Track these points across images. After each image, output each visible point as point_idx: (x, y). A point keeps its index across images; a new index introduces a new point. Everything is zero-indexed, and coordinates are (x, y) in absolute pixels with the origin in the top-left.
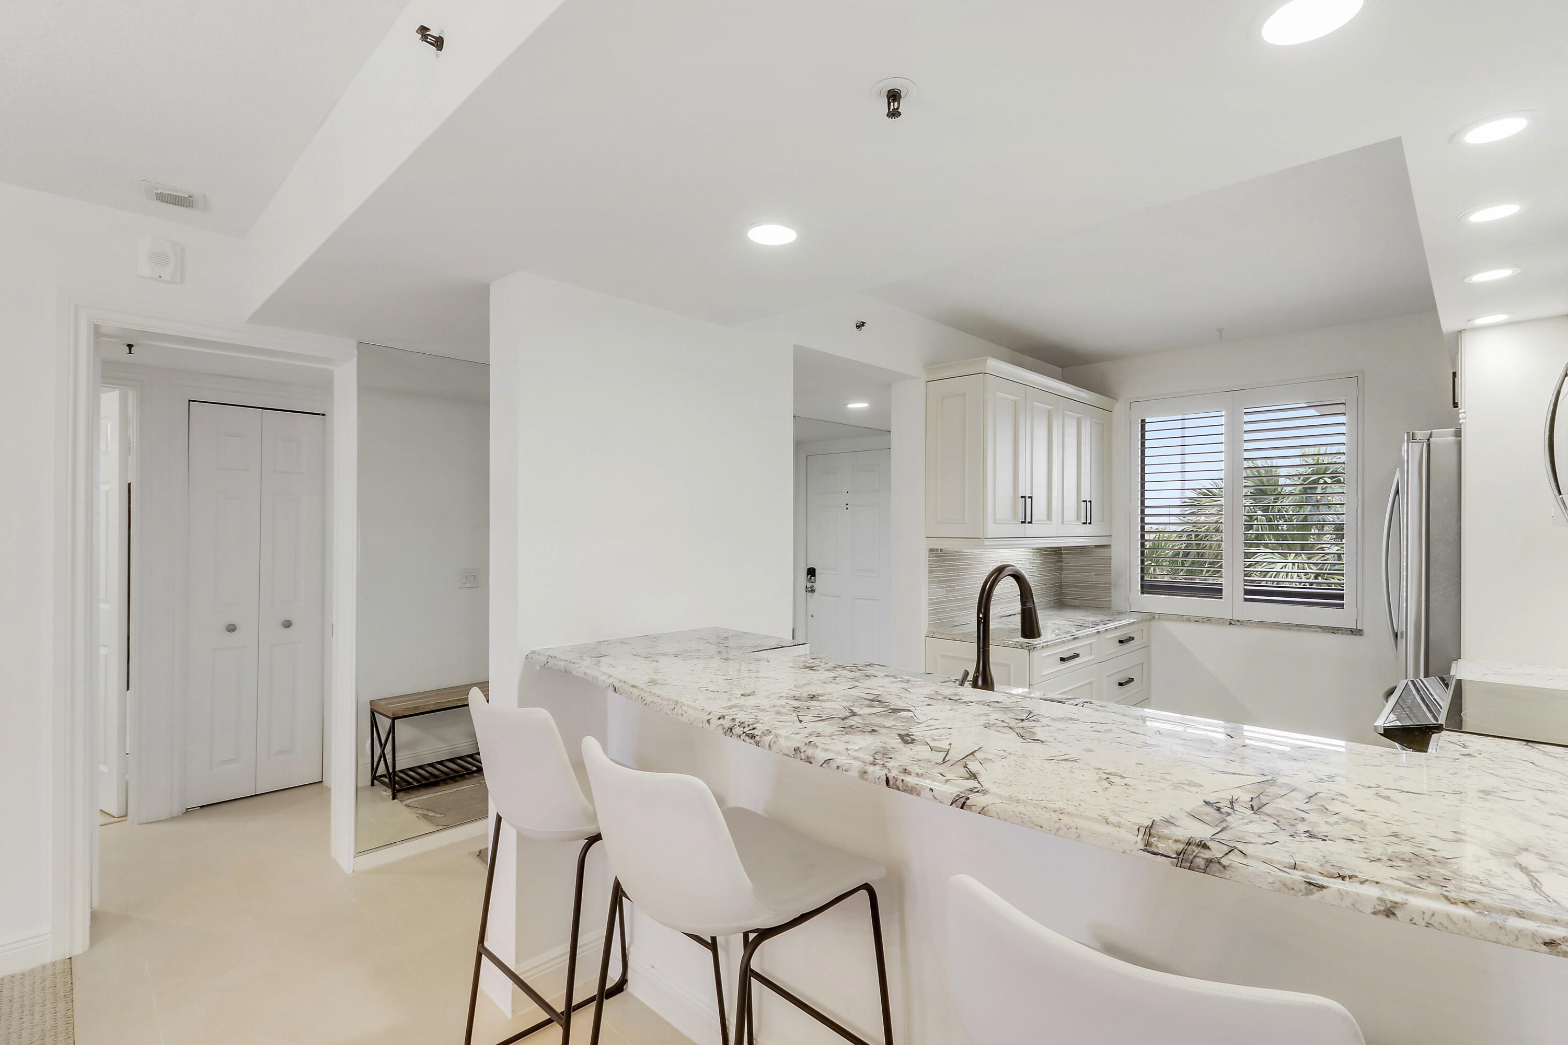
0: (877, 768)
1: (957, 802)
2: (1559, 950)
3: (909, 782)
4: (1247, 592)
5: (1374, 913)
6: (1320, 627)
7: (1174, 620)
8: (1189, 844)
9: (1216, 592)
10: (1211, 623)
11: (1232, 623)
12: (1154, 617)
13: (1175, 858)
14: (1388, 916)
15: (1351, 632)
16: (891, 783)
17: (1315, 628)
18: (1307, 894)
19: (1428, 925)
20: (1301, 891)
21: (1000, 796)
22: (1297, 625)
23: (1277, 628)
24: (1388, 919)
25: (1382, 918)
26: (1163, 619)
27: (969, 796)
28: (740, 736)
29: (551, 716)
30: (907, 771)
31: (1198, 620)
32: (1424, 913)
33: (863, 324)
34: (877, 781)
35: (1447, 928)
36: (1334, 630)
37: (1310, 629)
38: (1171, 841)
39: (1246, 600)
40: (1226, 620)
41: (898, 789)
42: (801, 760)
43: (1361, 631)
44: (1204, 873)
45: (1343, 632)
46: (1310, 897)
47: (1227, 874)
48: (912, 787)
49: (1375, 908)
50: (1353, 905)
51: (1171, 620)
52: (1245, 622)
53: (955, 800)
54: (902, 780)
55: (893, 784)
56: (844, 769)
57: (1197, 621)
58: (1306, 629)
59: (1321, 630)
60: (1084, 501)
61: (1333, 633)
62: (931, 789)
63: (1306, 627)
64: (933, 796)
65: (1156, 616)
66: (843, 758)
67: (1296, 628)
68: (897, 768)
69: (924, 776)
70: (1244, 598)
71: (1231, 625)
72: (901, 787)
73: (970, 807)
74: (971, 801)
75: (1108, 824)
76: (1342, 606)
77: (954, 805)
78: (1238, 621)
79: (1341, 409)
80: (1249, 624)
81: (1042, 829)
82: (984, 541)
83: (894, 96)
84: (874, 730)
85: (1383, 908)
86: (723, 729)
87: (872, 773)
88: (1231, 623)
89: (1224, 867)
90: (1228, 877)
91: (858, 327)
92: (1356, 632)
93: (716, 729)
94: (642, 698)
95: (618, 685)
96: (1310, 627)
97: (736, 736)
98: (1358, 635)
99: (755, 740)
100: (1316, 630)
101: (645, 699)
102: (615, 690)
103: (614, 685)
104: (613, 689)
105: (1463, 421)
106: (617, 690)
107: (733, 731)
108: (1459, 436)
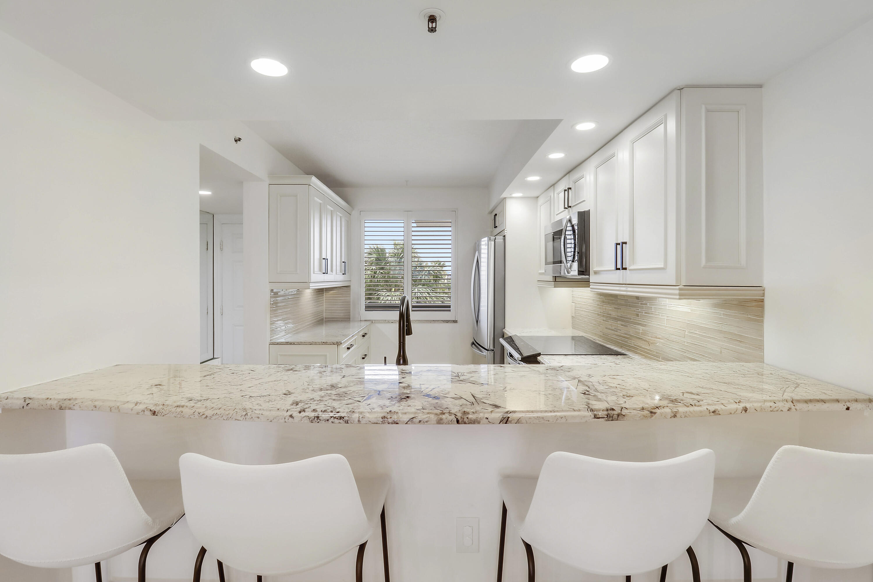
0: (447, 415)
1: (503, 421)
2: (716, 413)
3: (472, 417)
5: (671, 418)
6: (442, 320)
7: (382, 323)
8: (607, 410)
12: (372, 322)
13: (606, 418)
14: (674, 417)
15: (453, 322)
16: (460, 421)
18: (651, 417)
19: (685, 416)
20: (649, 417)
21: (523, 412)
23: (426, 323)
24: (675, 418)
25: (673, 418)
26: (376, 323)
27: (508, 416)
28: (328, 420)
29: (110, 449)
30: (466, 412)
32: (684, 413)
33: (240, 139)
34: (450, 423)
35: (690, 416)
36: (447, 321)
37: (439, 322)
38: (601, 411)
41: (465, 423)
42: (389, 424)
43: (457, 321)
44: (617, 420)
45: (451, 322)
46: (652, 418)
47: (625, 418)
48: (474, 420)
49: (671, 416)
50: (665, 417)
51: (381, 323)
53: (502, 420)
54: (467, 418)
55: (462, 421)
56: (425, 422)
57: (392, 322)
59: (443, 322)
60: (343, 262)
61: (447, 323)
62: (486, 418)
63: (436, 321)
64: (489, 421)
65: (374, 321)
66: (420, 415)
67: (433, 322)
68: (459, 412)
69: (477, 412)
70: (412, 309)
72: (467, 422)
73: (511, 422)
74: (511, 418)
75: (575, 411)
76: (450, 310)
77: (501, 423)
79: (449, 224)
80: (415, 322)
81: (549, 422)
82: (310, 284)
83: (432, 19)
84: (408, 397)
85: (673, 415)
86: (309, 419)
87: (446, 419)
89: (624, 415)
90: (625, 419)
91: (236, 141)
92: (455, 322)
93: (301, 420)
94: (199, 414)
95: (156, 409)
96: (438, 321)
97: (324, 421)
98: (455, 323)
99: (344, 420)
100: (441, 322)
101: (204, 413)
102: (154, 413)
103: (151, 410)
104: (151, 413)
105: (506, 234)
106: (156, 413)
107: (320, 418)
108: (504, 240)
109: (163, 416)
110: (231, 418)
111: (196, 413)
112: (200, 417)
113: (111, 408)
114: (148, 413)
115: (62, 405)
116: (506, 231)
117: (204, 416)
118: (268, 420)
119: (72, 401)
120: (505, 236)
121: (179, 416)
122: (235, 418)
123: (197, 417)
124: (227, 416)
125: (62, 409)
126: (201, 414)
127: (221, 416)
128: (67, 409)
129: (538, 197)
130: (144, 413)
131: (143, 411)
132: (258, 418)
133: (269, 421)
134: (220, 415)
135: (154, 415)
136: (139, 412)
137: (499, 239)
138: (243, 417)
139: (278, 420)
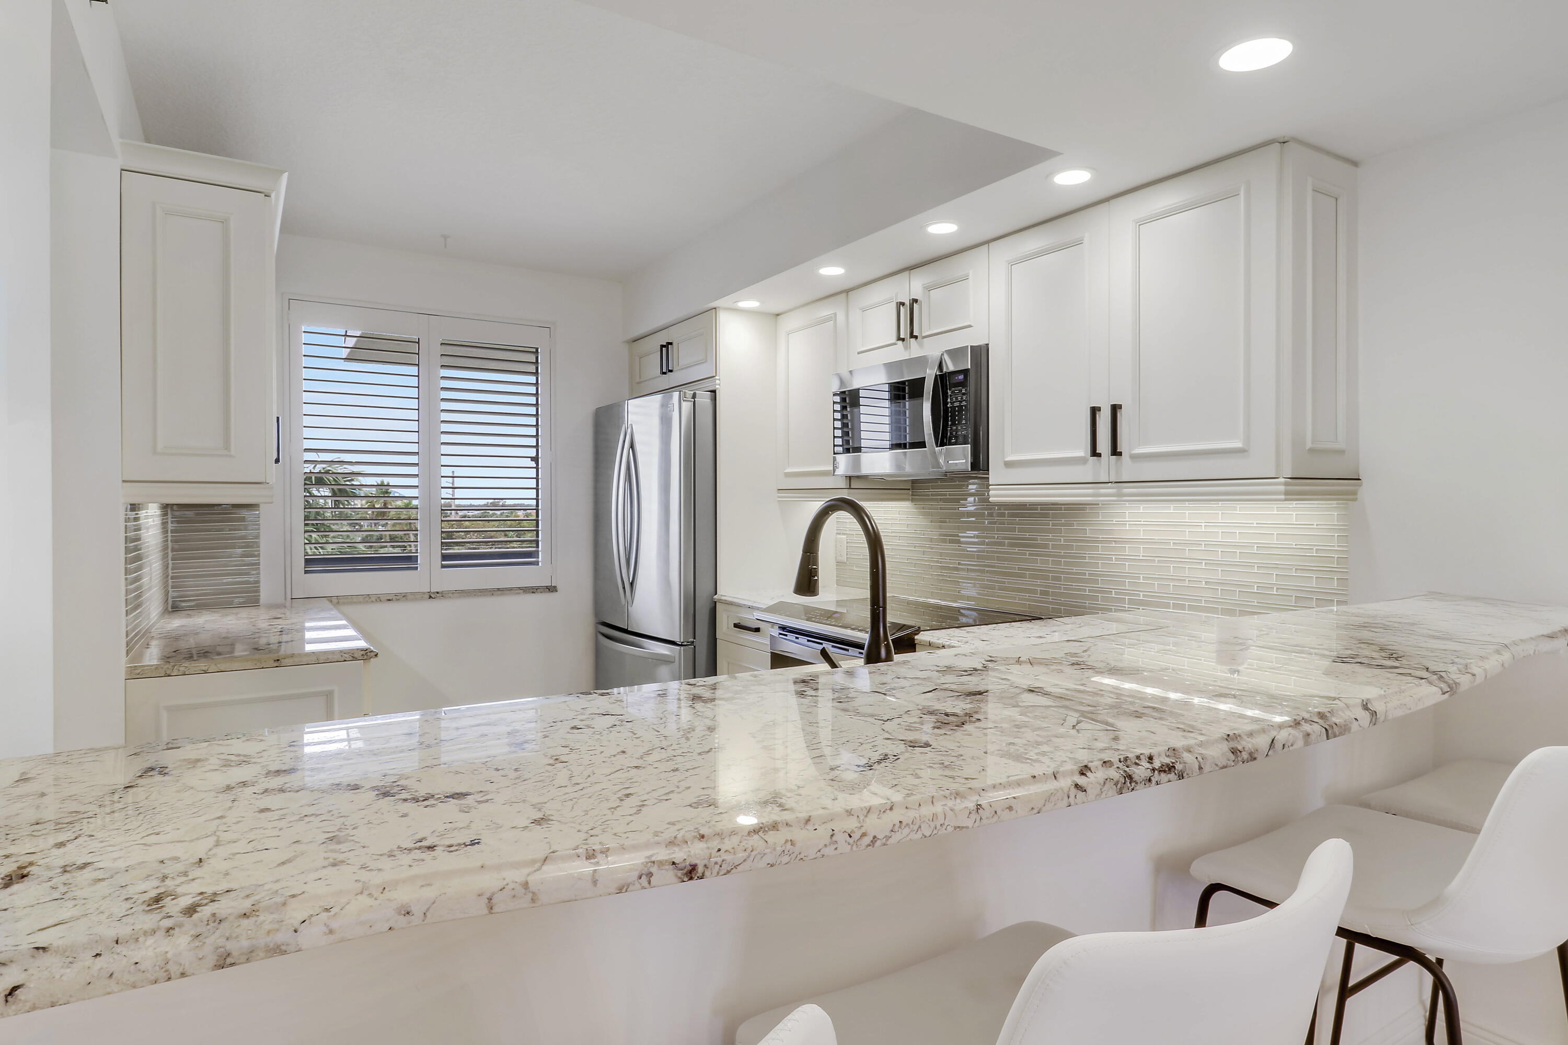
4: (445, 557)
6: (520, 588)
9: (408, 561)
10: (407, 599)
11: (432, 596)
15: (548, 590)
17: (516, 590)
22: (498, 589)
23: (481, 595)
26: (344, 604)
31: (391, 598)
36: (533, 590)
37: (512, 591)
39: (443, 566)
40: (424, 593)
43: (555, 587)
45: (540, 590)
51: (355, 603)
52: (444, 593)
57: (390, 600)
58: (508, 592)
59: (522, 591)
61: (533, 592)
63: (508, 590)
65: (335, 600)
67: (499, 592)
70: (442, 564)
71: (431, 599)
76: (537, 563)
78: (438, 593)
80: (451, 595)
88: (430, 597)
92: (552, 589)
93: (1102, 792)
94: (850, 836)
95: (696, 852)
96: (511, 589)
97: (1143, 783)
98: (552, 592)
99: (1176, 772)
100: (517, 591)
101: (863, 830)
102: (691, 873)
103: (674, 863)
104: (680, 873)
105: (717, 386)
106: (700, 869)
107: (1136, 777)
108: (714, 399)
109: (728, 872)
110: (945, 827)
111: (841, 838)
112: (854, 847)
113: (490, 899)
114: (670, 874)
115: (230, 946)
116: (718, 382)
117: (867, 840)
118: (1033, 808)
119: (266, 918)
120: (714, 392)
121: (785, 859)
122: (953, 824)
123: (844, 847)
124: (932, 825)
125: (232, 965)
126: (856, 836)
127: (916, 828)
128: (262, 955)
129: (778, 315)
130: (649, 883)
131: (644, 877)
132: (1010, 808)
133: (1035, 811)
134: (911, 826)
135: (691, 879)
136: (629, 881)
137: (704, 399)
138: (974, 816)
139: (1055, 804)
